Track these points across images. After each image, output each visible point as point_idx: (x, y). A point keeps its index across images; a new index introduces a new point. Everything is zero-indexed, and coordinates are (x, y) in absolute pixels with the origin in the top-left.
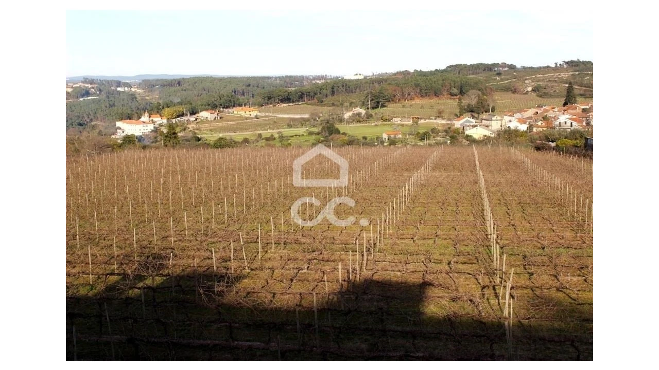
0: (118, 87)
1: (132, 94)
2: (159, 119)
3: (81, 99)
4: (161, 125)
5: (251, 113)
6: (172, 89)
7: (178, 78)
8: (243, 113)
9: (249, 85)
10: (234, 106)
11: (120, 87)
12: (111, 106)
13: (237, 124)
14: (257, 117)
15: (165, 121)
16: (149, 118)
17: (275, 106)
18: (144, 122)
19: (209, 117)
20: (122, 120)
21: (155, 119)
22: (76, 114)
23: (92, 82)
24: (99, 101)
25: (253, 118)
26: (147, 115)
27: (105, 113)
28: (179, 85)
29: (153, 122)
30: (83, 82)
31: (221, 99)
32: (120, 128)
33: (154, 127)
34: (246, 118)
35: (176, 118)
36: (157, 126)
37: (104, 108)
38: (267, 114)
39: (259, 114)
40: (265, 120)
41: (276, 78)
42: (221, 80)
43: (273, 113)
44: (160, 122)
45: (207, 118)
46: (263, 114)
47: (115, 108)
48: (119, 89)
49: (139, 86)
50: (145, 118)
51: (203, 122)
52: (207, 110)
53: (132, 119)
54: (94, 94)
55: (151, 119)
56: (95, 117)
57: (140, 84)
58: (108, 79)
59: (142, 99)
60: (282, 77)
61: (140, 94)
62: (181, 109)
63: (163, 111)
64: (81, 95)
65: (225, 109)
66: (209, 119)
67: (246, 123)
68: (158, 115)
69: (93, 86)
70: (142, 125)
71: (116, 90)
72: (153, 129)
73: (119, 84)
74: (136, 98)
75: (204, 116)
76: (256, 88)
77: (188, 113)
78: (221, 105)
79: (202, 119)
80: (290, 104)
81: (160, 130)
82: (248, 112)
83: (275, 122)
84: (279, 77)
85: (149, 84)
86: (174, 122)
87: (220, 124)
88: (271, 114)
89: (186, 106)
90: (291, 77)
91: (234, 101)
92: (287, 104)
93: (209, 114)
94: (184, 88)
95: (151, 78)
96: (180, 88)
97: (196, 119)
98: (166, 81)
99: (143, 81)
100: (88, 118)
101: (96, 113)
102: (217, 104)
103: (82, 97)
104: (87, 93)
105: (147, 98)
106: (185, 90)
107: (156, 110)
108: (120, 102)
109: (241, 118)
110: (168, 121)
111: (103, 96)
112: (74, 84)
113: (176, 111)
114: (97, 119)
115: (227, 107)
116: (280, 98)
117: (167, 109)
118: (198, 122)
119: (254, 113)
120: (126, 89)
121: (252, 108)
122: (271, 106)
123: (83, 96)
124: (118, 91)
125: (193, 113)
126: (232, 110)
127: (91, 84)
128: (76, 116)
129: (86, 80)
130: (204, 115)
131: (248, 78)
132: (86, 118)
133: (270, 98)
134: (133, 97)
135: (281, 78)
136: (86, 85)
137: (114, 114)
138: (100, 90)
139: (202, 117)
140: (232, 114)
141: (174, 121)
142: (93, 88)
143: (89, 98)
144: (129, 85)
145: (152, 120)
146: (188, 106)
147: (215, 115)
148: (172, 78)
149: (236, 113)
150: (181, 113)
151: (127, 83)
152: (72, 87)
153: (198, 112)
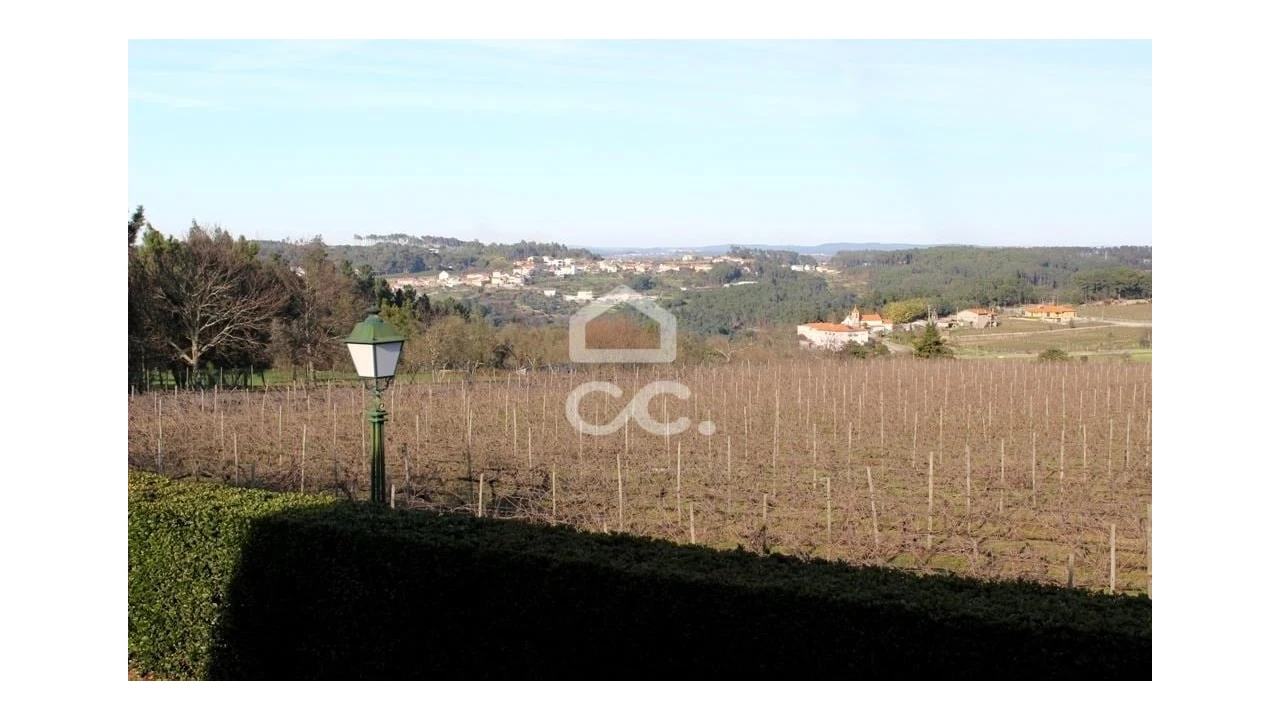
0: (792, 264)
1: (819, 278)
2: (880, 323)
3: (727, 285)
4: (882, 335)
5: (1060, 316)
6: (895, 269)
7: (906, 248)
8: (1043, 316)
9: (1046, 265)
10: (1023, 301)
11: (795, 264)
12: (779, 299)
13: (1033, 335)
14: (1072, 325)
15: (889, 327)
16: (860, 319)
17: (1109, 303)
18: (850, 328)
19: (975, 321)
20: (806, 323)
21: (870, 323)
22: (717, 313)
23: (745, 253)
24: (759, 289)
25: (1064, 327)
26: (855, 313)
27: (769, 311)
28: (908, 263)
29: (867, 328)
30: (728, 254)
31: (996, 288)
32: (803, 338)
33: (869, 339)
34: (1051, 327)
35: (910, 321)
36: (873, 336)
37: (768, 302)
38: (1093, 319)
39: (1076, 318)
40: (1091, 331)
41: (1102, 251)
42: (991, 252)
43: (1105, 318)
44: (880, 329)
45: (971, 323)
46: (1085, 319)
47: (788, 304)
48: (794, 268)
49: (832, 263)
50: (851, 320)
51: (962, 331)
52: (971, 307)
53: (826, 322)
54: (749, 277)
55: (862, 322)
56: (750, 320)
57: (833, 260)
58: (774, 249)
59: (836, 288)
60: (1115, 248)
61: (832, 277)
62: (920, 304)
63: (885, 308)
64: (727, 277)
65: (1004, 308)
66: (975, 325)
67: (1050, 335)
68: (877, 316)
69: (748, 261)
70: (846, 334)
71: (790, 269)
72: (867, 340)
73: (794, 258)
74: (826, 285)
75: (966, 319)
76: (1061, 270)
77: (935, 313)
78: (996, 300)
79: (962, 324)
80: (1141, 301)
81: (880, 343)
82: (1053, 315)
83: (1111, 335)
84: (1109, 249)
85: (850, 260)
86: (908, 329)
87: (999, 336)
88: (1101, 320)
89: (930, 300)
90: (1133, 249)
91: (1022, 294)
92: (1135, 301)
93: (976, 315)
94: (919, 268)
95: (853, 249)
96: (909, 268)
97: (950, 326)
98: (883, 254)
99: (839, 253)
100: (738, 319)
101: (751, 311)
102: (990, 298)
103: (729, 282)
104: (737, 274)
105: (846, 285)
106: (919, 272)
107: (872, 306)
108: (795, 291)
109: (1040, 324)
110: (894, 328)
111: (767, 281)
112: (714, 258)
113: (910, 309)
114: (754, 323)
115: (1009, 305)
116: (1121, 287)
117: (893, 305)
118: (954, 332)
119: (1067, 317)
120: (807, 268)
121: (1061, 308)
122: (1101, 303)
123: (729, 279)
124: (794, 272)
125: (942, 314)
126: (1020, 309)
127: (744, 258)
128: (717, 316)
129: (735, 251)
130: (966, 316)
131: (1045, 250)
132: (734, 320)
133: (1100, 289)
134: (820, 283)
135: (1113, 251)
136: (736, 260)
137: (784, 314)
138: (761, 270)
139: (962, 321)
140: (1021, 317)
141: (907, 327)
142: (749, 265)
143: (740, 283)
144: (813, 262)
145: (866, 324)
146: (934, 298)
147: (988, 318)
148: (894, 249)
149: (1029, 315)
150: (920, 313)
151: (810, 258)
152: (711, 263)
153: (953, 312)
